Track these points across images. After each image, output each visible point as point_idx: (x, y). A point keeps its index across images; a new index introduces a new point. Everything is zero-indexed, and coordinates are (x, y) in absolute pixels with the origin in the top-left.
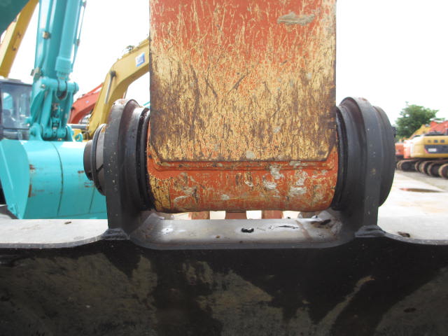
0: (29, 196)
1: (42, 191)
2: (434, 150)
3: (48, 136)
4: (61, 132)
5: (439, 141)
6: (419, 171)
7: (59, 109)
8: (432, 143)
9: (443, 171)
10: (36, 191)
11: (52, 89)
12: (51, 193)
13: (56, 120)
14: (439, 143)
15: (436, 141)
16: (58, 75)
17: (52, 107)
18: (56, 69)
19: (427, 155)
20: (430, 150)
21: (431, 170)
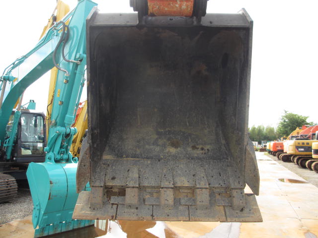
0: (49, 199)
1: (56, 196)
2: (303, 150)
3: (58, 159)
4: (65, 157)
5: (305, 144)
6: (293, 162)
7: (65, 144)
8: (301, 145)
9: (308, 165)
10: (53, 196)
11: (62, 133)
12: (61, 197)
13: (63, 150)
14: (305, 145)
15: (303, 144)
16: (66, 125)
17: (62, 143)
18: (65, 121)
19: (298, 153)
20: (299, 149)
21: (301, 163)
